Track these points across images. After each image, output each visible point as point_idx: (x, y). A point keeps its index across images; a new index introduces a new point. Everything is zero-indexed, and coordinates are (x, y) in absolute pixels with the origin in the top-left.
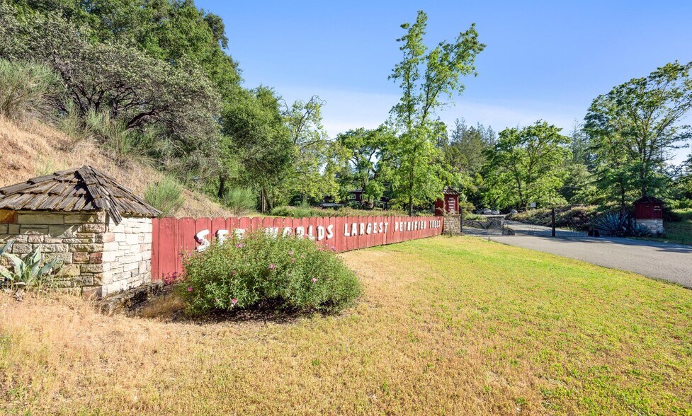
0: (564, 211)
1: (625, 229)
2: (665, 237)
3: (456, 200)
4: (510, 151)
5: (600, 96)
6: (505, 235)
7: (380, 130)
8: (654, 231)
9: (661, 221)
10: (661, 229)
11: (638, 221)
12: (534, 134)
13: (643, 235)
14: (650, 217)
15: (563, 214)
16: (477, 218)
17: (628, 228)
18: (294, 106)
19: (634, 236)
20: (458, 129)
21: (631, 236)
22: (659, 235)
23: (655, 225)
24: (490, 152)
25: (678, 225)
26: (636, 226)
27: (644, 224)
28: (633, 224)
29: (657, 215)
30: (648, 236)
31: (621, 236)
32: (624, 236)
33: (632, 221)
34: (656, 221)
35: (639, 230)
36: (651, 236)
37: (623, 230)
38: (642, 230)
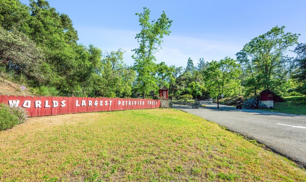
0: (235, 98)
1: (255, 105)
2: (273, 109)
3: (167, 92)
4: (214, 71)
5: (247, 44)
6: (194, 108)
7: (161, 64)
8: (269, 106)
9: (273, 102)
10: (272, 105)
11: (262, 102)
12: (224, 63)
13: (263, 108)
14: (266, 100)
15: (234, 99)
16: (192, 101)
17: (257, 105)
18: (111, 53)
19: (260, 108)
20: (201, 63)
21: (258, 109)
22: (271, 108)
23: (269, 103)
24: (205, 72)
25: (283, 103)
26: (260, 104)
27: (264, 103)
28: (259, 103)
29: (270, 99)
30: (266, 109)
31: (253, 109)
32: (255, 109)
33: (259, 102)
34: (270, 102)
35: (262, 106)
36: (267, 109)
37: (254, 106)
38: (263, 106)
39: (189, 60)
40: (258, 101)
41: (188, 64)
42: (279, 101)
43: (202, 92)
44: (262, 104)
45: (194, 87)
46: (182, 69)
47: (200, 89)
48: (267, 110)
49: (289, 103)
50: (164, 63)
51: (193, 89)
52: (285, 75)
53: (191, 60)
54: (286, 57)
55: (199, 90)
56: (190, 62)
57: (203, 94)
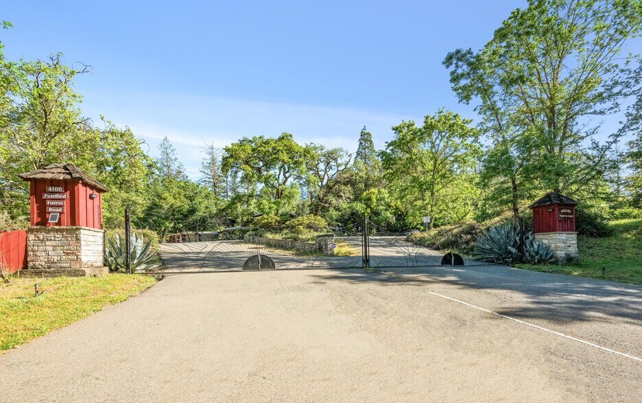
1: (514, 250)
2: (578, 265)
8: (561, 254)
9: (574, 236)
10: (573, 250)
11: (538, 236)
14: (551, 229)
17: (520, 248)
19: (529, 262)
21: (524, 262)
22: (569, 260)
23: (562, 242)
25: (606, 242)
26: (532, 245)
27: (545, 242)
28: (528, 242)
29: (565, 226)
30: (551, 263)
31: (506, 263)
32: (513, 263)
33: (528, 238)
34: (564, 236)
35: (537, 253)
36: (556, 263)
37: (510, 253)
38: (541, 252)
39: (363, 134)
40: (522, 234)
41: (361, 143)
42: (592, 235)
43: (395, 214)
44: (536, 246)
45: (374, 200)
46: (341, 153)
47: (390, 206)
48: (554, 268)
49: (627, 239)
50: (291, 136)
51: (371, 208)
52: (615, 142)
53: (369, 134)
54: (622, 71)
55: (386, 210)
56: (365, 138)
57: (397, 220)
